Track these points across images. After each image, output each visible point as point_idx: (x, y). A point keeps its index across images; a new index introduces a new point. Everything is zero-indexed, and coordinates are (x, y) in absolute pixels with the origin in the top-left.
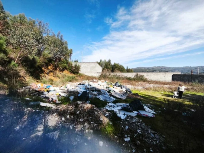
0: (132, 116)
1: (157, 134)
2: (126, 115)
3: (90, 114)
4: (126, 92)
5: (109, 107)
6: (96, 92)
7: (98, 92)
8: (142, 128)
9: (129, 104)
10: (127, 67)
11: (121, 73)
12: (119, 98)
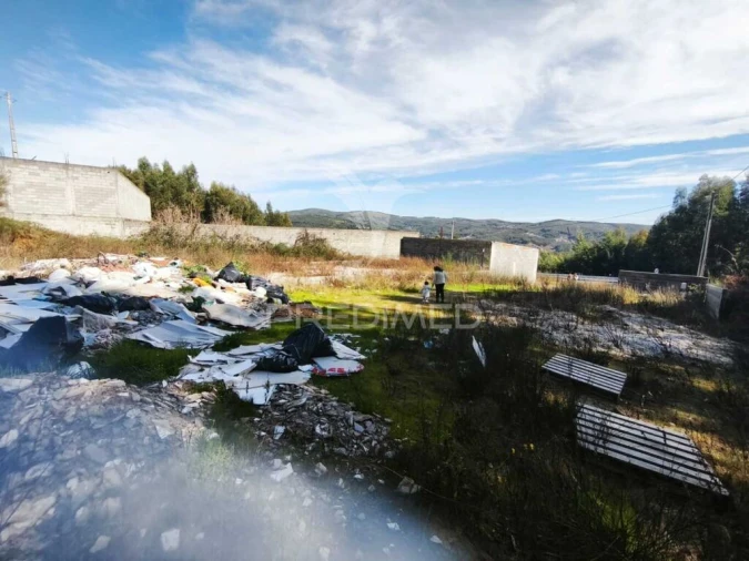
0: (296, 386)
1: (370, 420)
2: (272, 389)
3: (96, 426)
4: (270, 301)
5: (201, 370)
6: (127, 313)
7: (136, 314)
8: (329, 416)
9: (283, 345)
10: (269, 205)
11: (245, 227)
12: (240, 328)
